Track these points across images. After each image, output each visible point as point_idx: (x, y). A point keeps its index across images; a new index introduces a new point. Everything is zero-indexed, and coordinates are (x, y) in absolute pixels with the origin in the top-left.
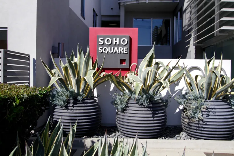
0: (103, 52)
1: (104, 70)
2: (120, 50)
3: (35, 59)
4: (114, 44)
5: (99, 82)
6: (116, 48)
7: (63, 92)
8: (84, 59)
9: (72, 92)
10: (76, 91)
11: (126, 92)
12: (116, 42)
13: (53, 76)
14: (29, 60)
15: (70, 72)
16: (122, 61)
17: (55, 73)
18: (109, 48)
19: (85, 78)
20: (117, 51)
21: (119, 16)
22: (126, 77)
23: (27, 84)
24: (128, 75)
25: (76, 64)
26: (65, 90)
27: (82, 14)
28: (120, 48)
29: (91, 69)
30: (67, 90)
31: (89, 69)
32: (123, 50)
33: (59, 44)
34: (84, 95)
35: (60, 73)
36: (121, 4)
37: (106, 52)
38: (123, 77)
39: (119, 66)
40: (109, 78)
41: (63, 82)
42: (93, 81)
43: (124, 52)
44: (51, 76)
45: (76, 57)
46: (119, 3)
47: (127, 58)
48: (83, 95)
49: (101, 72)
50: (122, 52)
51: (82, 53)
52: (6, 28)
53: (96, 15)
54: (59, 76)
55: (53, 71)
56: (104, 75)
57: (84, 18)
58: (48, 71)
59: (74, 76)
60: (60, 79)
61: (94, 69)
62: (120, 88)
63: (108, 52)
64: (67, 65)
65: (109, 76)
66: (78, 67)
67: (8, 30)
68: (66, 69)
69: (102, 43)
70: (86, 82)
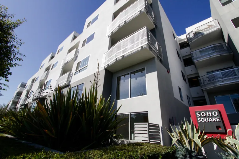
0: (201, 121)
1: (205, 134)
2: (214, 120)
3: (162, 127)
4: (208, 116)
5: (204, 143)
6: (210, 118)
7: (181, 148)
8: (190, 126)
9: (187, 149)
10: (189, 149)
11: (230, 153)
12: (209, 115)
13: (173, 138)
14: (159, 127)
15: (183, 135)
16: (218, 127)
17: (174, 135)
18: (205, 119)
19: (194, 139)
20: (212, 120)
21: (204, 97)
22: (226, 139)
23: (159, 142)
24: (227, 138)
25: (185, 130)
26: (182, 147)
27: (182, 99)
28: (213, 118)
29: (196, 133)
30: (184, 147)
31: (195, 133)
32: (216, 119)
33: (173, 117)
34: (196, 152)
35: (177, 136)
36: (203, 90)
37: (204, 121)
38: (223, 139)
39: (216, 131)
40: (212, 140)
41: (180, 142)
42: (200, 143)
43: (218, 121)
44: (172, 137)
45: (185, 125)
46: (202, 90)
47: (221, 125)
48: (194, 152)
49: (204, 135)
50: (216, 121)
51: (188, 122)
52: (147, 112)
53: (189, 98)
54: (176, 137)
55: (173, 134)
56: (206, 138)
57: (183, 101)
58: (170, 134)
59: (186, 138)
60: (178, 140)
61: (198, 133)
62: (223, 148)
63: (205, 121)
64: (180, 130)
65: (212, 138)
66: (187, 132)
67: (148, 112)
68: (180, 133)
69: (199, 116)
70: (195, 143)
